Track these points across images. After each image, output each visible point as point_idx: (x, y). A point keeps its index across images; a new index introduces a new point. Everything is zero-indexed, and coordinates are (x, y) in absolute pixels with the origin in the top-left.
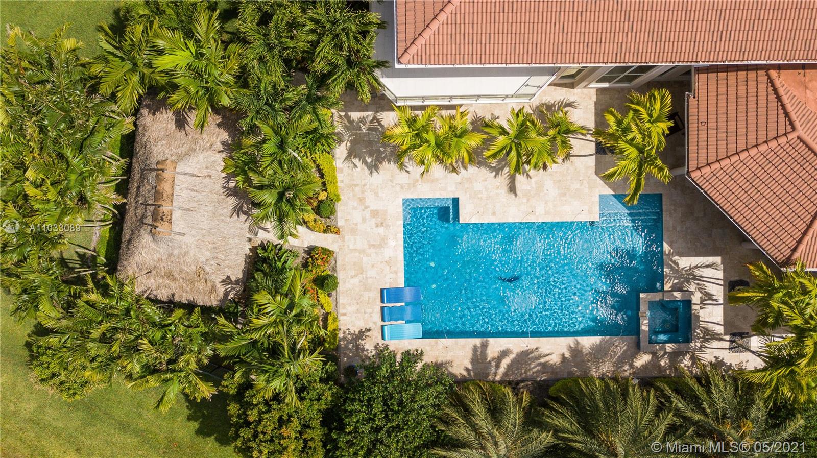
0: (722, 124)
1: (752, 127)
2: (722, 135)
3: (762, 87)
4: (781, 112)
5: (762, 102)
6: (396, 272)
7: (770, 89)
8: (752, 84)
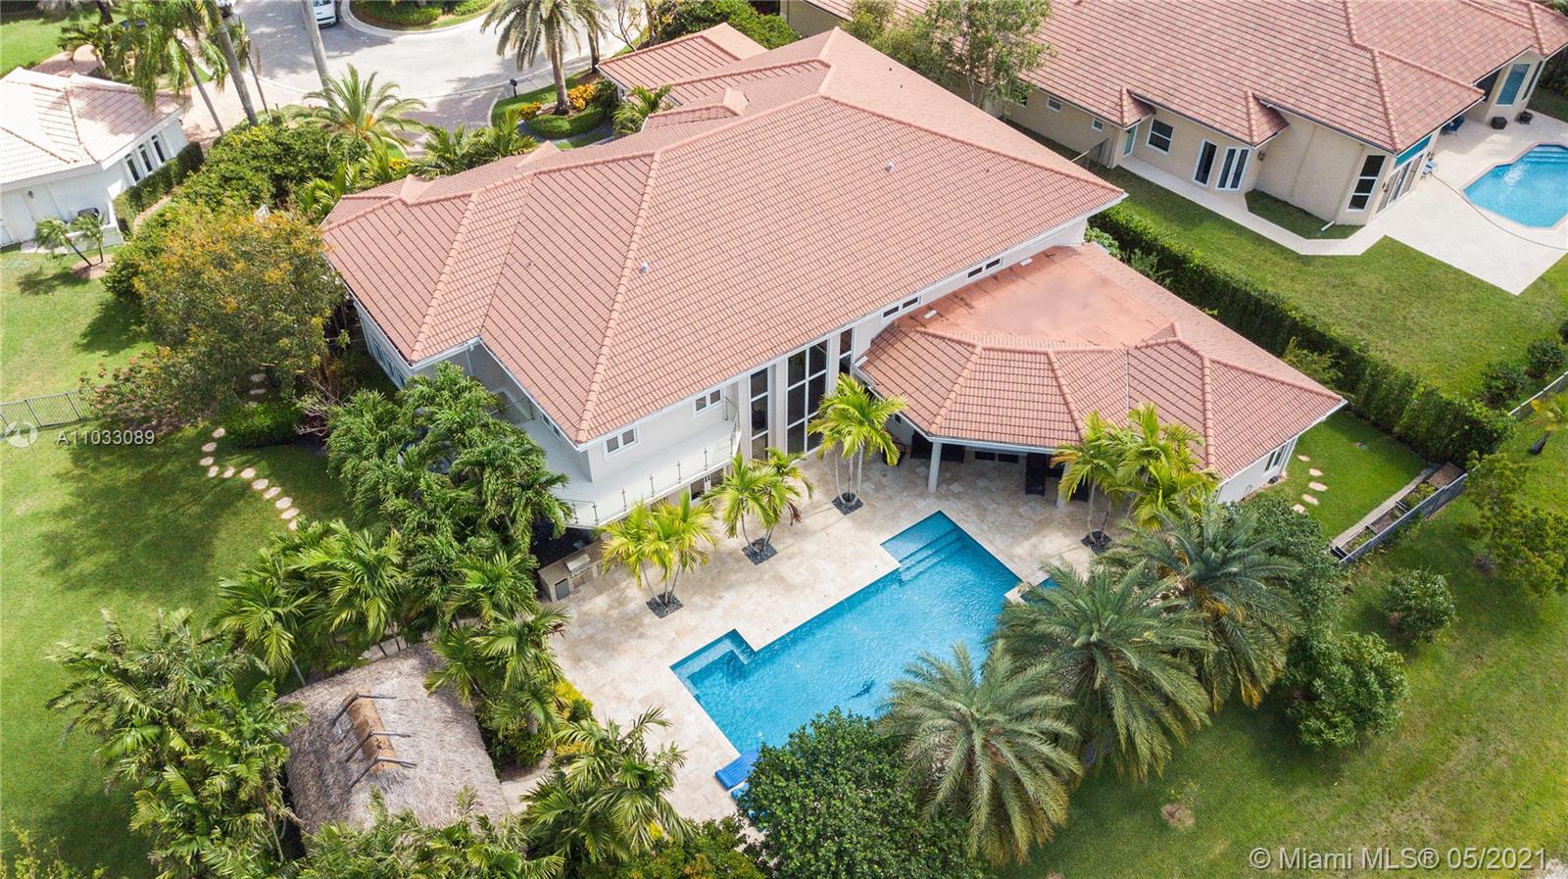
0: (918, 384)
1: (943, 369)
2: (926, 391)
3: (922, 341)
4: (953, 344)
5: (932, 349)
6: (719, 747)
7: (930, 338)
8: (912, 345)
